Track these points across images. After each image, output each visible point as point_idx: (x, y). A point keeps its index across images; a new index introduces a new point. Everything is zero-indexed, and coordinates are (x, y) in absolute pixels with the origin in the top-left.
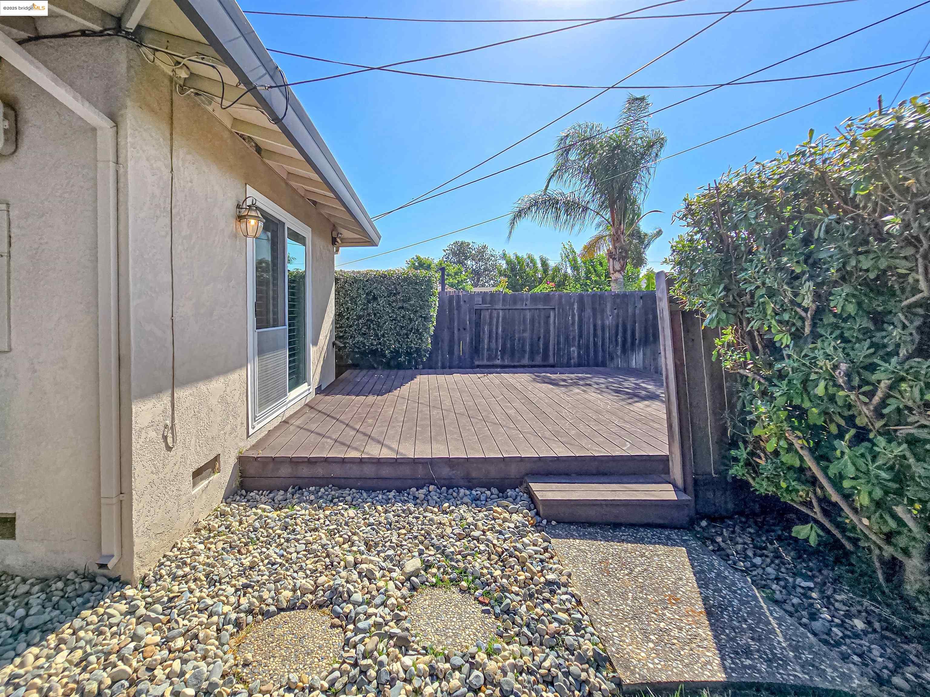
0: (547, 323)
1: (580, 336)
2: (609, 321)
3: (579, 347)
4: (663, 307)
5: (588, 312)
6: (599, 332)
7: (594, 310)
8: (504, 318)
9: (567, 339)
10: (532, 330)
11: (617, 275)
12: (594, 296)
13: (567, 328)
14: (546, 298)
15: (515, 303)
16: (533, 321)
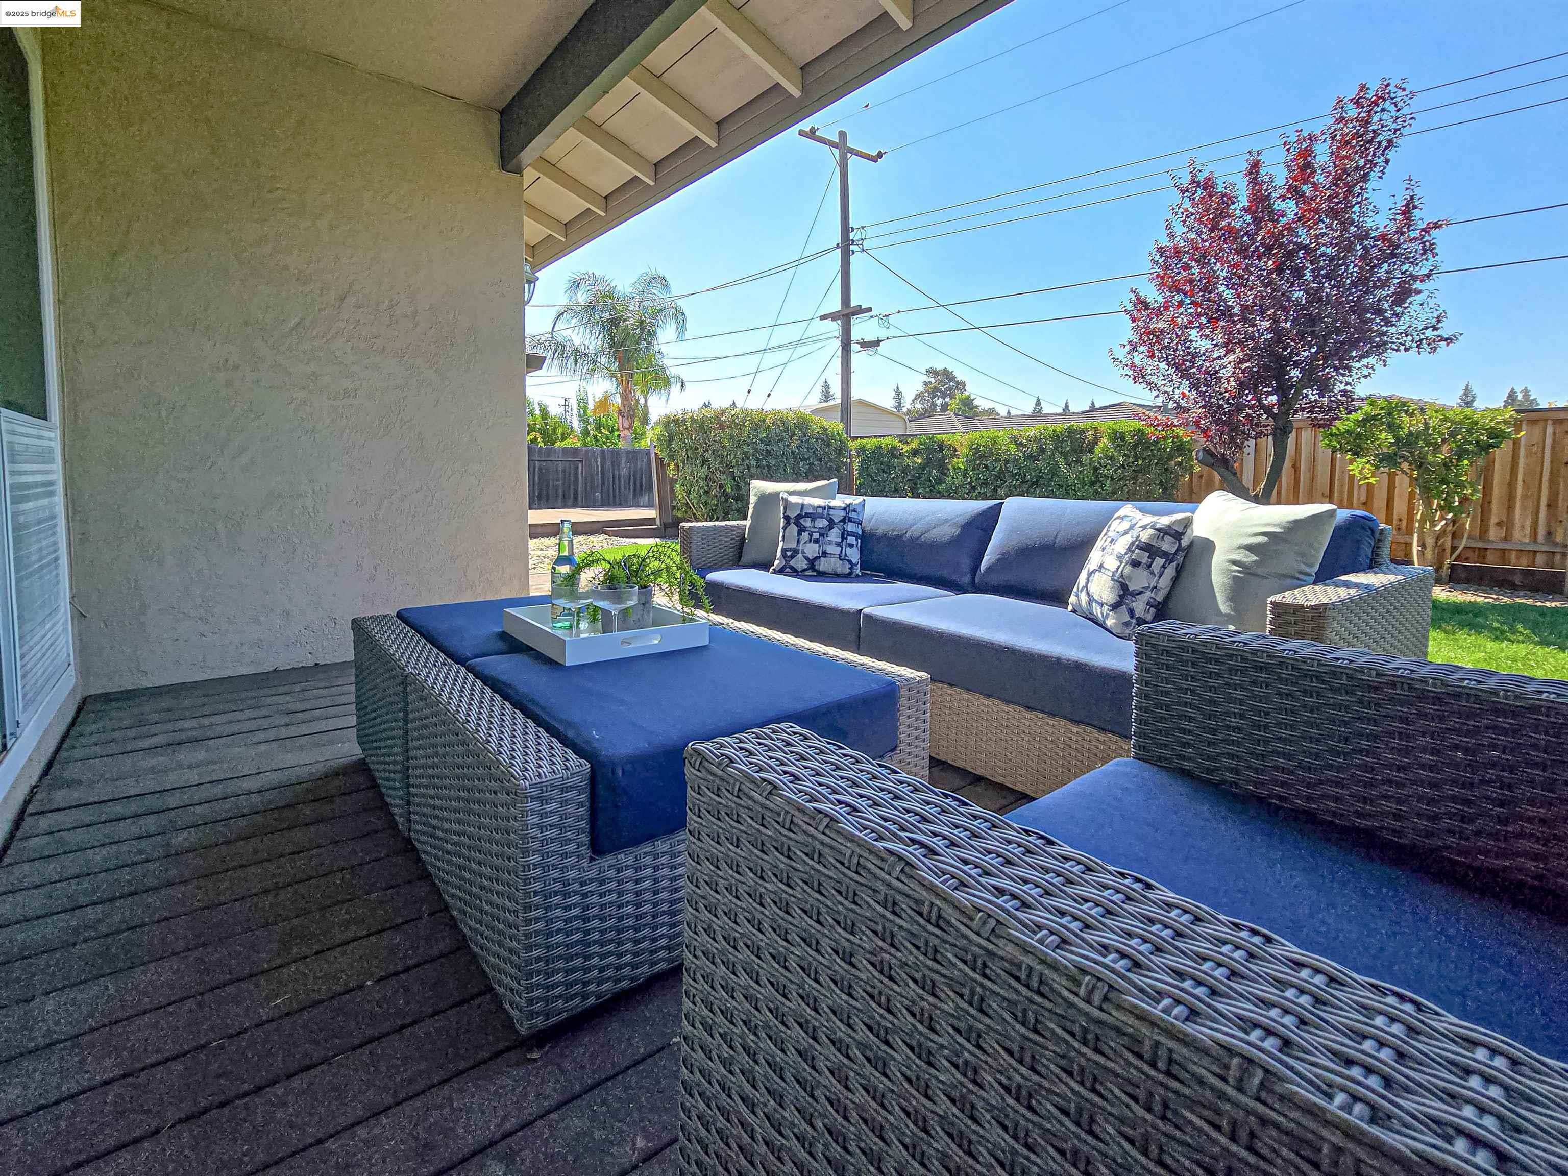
0: (576, 474)
1: (603, 484)
2: (624, 472)
3: (602, 492)
4: (653, 456)
5: (608, 464)
6: (617, 481)
7: (613, 463)
8: (540, 469)
9: (592, 487)
10: (564, 479)
11: (626, 432)
12: (612, 452)
13: (592, 475)
14: (575, 451)
15: (549, 456)
16: (564, 471)
